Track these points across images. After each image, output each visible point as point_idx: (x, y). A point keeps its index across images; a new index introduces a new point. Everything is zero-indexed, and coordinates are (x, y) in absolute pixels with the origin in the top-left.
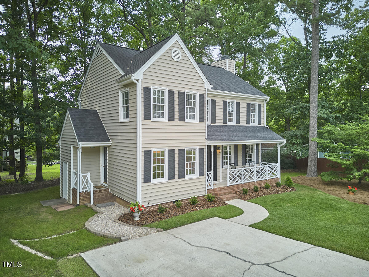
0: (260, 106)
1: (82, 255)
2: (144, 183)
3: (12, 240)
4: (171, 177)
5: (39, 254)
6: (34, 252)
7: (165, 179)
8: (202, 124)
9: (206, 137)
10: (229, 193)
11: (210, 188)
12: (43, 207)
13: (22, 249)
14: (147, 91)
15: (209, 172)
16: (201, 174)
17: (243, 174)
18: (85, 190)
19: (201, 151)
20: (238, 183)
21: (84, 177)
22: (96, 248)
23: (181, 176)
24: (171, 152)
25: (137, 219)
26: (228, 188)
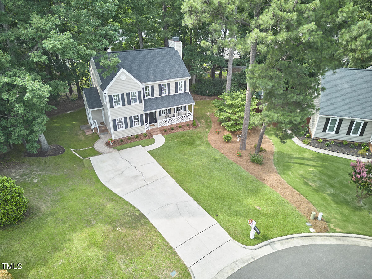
0: (185, 82)
1: (90, 158)
2: (114, 131)
3: (71, 149)
4: (127, 127)
5: (79, 156)
6: (78, 155)
7: (124, 128)
8: (141, 104)
9: (144, 109)
10: (157, 131)
11: (148, 129)
12: (81, 130)
13: (74, 153)
14: (110, 97)
15: (147, 123)
16: (142, 124)
17: (167, 121)
18: (95, 127)
19: (141, 116)
20: (165, 125)
21: (94, 122)
22: (95, 156)
23: (132, 126)
24: (126, 119)
25: (112, 144)
26: (158, 128)
